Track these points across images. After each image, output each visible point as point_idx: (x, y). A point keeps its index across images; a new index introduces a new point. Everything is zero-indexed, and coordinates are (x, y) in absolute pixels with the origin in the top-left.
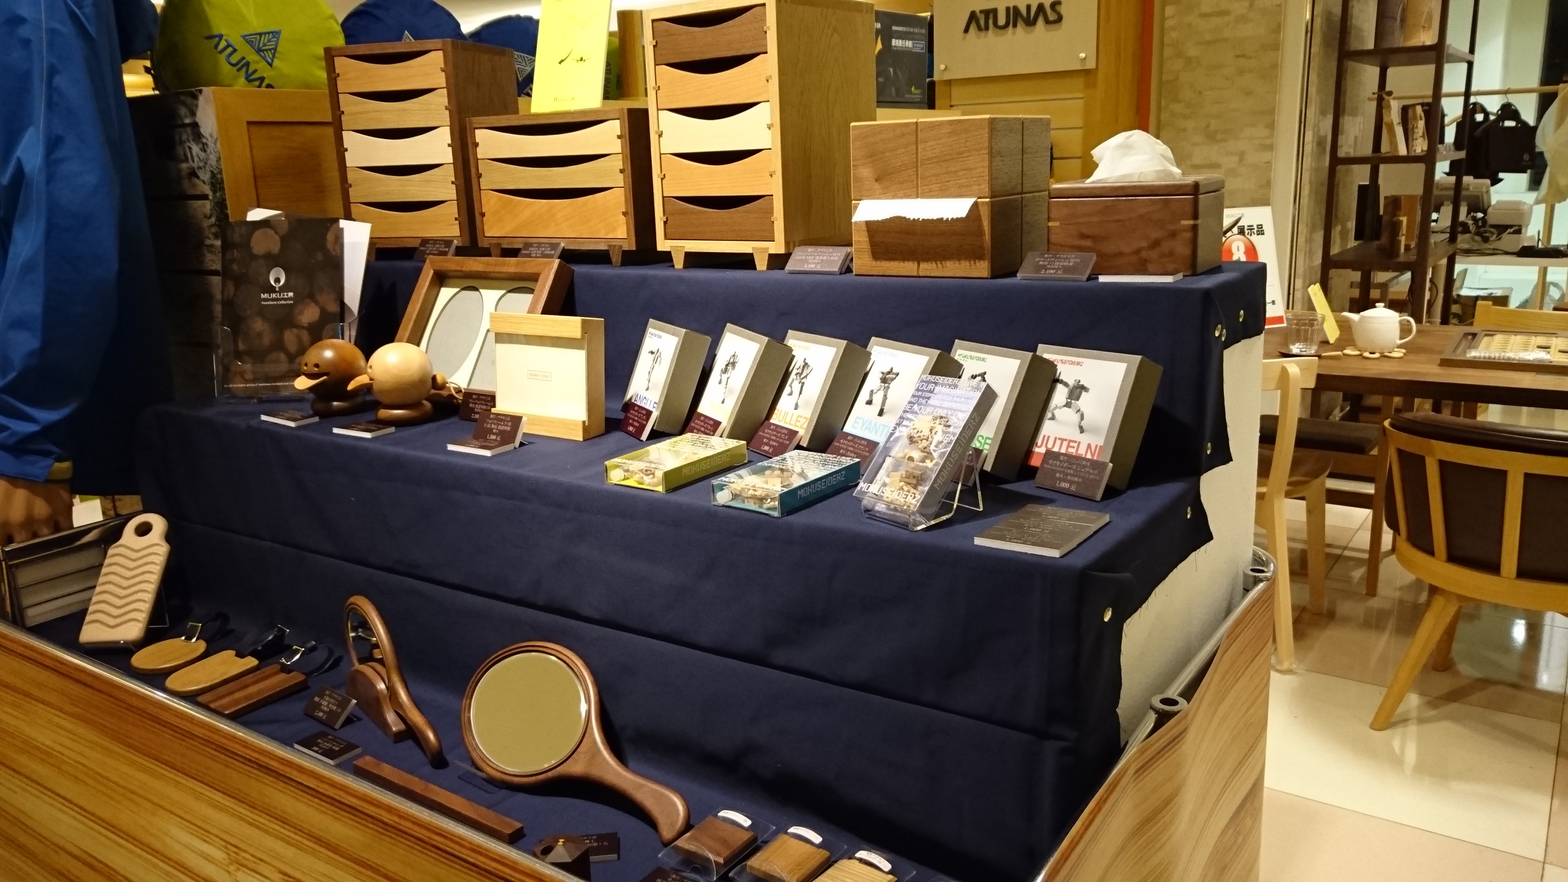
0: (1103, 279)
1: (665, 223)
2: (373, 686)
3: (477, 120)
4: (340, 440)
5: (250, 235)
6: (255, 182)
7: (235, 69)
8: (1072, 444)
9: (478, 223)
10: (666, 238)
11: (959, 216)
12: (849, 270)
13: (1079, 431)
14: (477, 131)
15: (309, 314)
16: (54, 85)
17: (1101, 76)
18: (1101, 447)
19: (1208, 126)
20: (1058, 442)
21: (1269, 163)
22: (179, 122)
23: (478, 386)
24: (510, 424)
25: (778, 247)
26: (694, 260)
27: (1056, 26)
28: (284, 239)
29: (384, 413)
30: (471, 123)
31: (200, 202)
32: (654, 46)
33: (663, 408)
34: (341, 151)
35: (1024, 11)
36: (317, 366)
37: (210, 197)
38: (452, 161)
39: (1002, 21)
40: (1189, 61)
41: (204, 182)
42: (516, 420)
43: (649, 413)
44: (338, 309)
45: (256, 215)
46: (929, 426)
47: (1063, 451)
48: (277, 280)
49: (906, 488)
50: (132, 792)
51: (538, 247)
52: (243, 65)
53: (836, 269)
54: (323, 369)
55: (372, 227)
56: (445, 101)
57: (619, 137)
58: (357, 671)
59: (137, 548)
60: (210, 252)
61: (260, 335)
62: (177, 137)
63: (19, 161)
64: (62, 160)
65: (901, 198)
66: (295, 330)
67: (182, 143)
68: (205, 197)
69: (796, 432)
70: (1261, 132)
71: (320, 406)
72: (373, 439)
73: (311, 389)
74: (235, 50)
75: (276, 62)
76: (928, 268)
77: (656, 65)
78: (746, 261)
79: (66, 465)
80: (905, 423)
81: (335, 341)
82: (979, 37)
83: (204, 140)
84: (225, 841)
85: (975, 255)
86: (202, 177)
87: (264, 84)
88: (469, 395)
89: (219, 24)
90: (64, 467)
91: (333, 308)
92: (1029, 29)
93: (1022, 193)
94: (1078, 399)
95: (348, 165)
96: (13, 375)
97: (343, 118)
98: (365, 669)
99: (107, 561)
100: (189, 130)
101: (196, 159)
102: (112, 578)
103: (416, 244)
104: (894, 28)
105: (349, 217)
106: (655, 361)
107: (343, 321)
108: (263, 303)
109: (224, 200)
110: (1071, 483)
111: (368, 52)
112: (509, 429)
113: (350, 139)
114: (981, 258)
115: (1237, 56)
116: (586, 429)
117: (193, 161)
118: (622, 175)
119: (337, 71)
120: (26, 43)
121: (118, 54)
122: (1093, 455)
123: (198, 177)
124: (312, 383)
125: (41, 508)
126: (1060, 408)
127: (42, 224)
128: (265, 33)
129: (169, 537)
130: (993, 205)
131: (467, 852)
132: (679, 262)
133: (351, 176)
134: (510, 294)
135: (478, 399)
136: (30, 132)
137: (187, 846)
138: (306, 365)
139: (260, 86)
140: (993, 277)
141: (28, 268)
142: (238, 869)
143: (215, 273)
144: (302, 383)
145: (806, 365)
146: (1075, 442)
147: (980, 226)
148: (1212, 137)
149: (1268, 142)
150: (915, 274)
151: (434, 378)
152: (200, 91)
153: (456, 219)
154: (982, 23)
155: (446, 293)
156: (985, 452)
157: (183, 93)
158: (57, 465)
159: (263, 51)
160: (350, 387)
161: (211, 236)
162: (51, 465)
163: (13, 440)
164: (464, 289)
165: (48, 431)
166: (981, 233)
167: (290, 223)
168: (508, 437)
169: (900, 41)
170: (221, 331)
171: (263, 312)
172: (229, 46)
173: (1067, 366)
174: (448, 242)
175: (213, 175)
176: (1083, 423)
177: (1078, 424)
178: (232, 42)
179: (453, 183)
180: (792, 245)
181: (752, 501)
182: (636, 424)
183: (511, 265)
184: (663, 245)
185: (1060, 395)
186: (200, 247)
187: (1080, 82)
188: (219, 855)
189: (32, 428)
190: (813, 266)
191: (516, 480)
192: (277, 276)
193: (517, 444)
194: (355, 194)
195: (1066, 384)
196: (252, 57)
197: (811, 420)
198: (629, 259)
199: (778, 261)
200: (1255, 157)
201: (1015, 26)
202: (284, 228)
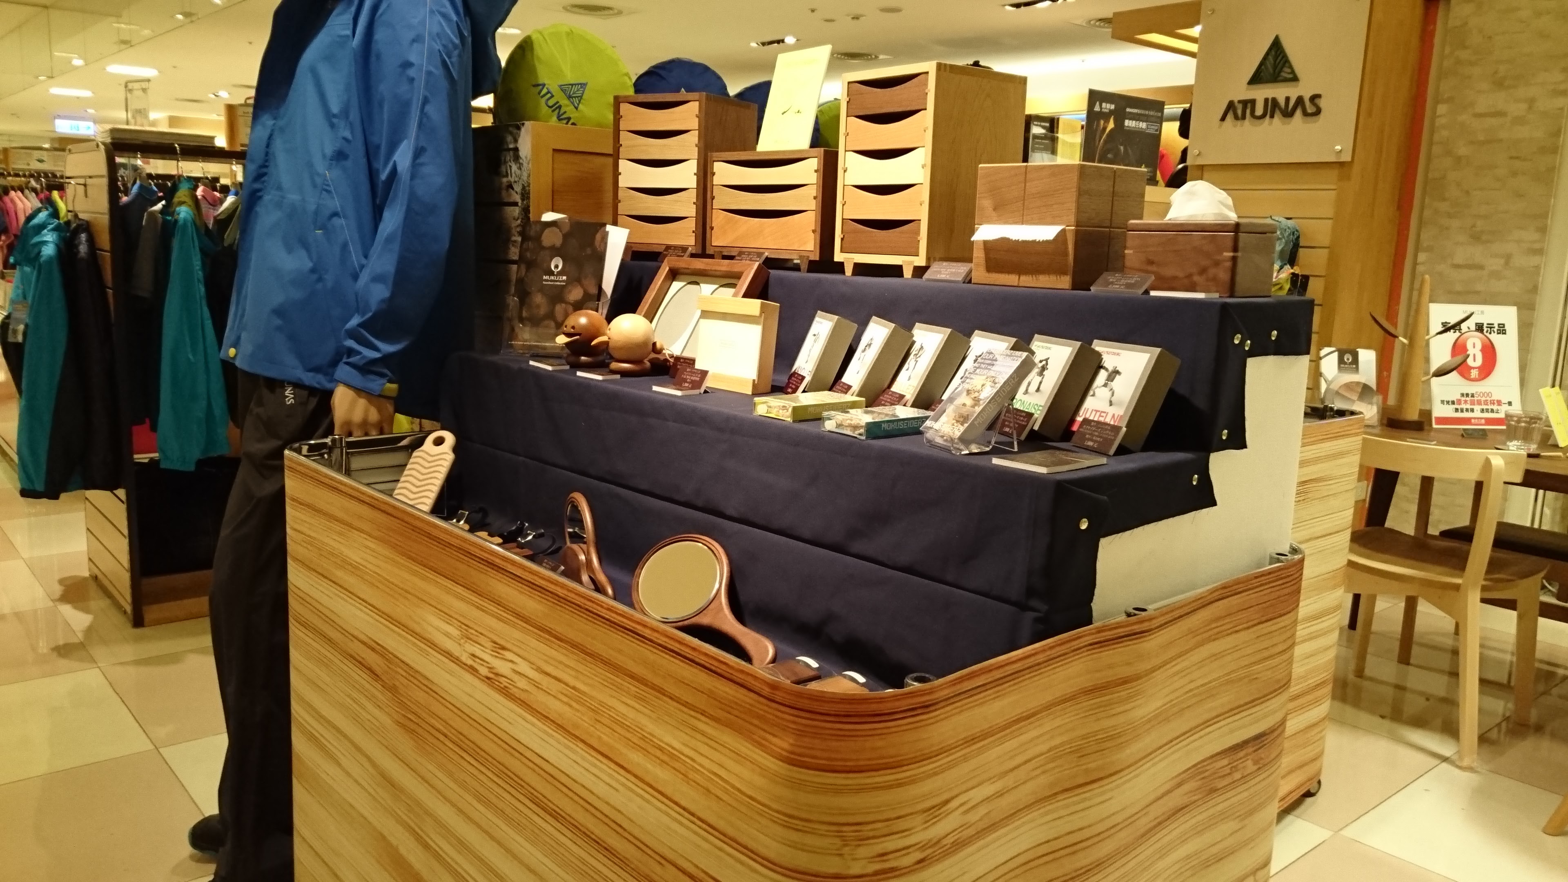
0: (1153, 293)
1: (842, 239)
2: (576, 556)
3: (715, 154)
4: (580, 380)
5: (542, 232)
6: (553, 196)
7: (551, 110)
8: (1102, 414)
9: (708, 235)
10: (842, 251)
11: (1048, 239)
12: (970, 282)
13: (1109, 404)
14: (715, 163)
15: (576, 294)
16: (425, 111)
17: (1356, 169)
18: (1121, 416)
19: (1474, 226)
20: (1094, 413)
21: (1538, 268)
22: (506, 147)
23: (687, 354)
24: (699, 376)
25: (921, 261)
26: (861, 269)
27: (1314, 118)
28: (566, 237)
29: (614, 365)
30: (712, 157)
31: (512, 208)
32: (848, 102)
33: (814, 375)
34: (616, 174)
35: (1282, 102)
36: (573, 327)
37: (520, 204)
38: (695, 186)
39: (1259, 111)
40: (1459, 159)
41: (517, 193)
42: (704, 374)
43: (803, 378)
44: (597, 292)
45: (549, 217)
46: (982, 383)
47: (1096, 419)
48: (557, 267)
49: (956, 424)
50: (406, 591)
51: (749, 255)
52: (557, 107)
53: (960, 279)
54: (577, 331)
55: (630, 234)
56: (696, 140)
57: (816, 171)
58: (568, 547)
59: (432, 453)
60: (513, 245)
61: (538, 307)
62: (503, 158)
63: (395, 161)
64: (422, 164)
65: (1011, 224)
66: (563, 305)
67: (505, 162)
68: (515, 204)
69: (904, 396)
70: (1530, 235)
71: (572, 359)
72: (603, 381)
73: (567, 344)
74: (552, 96)
75: (581, 107)
76: (1027, 280)
77: (847, 116)
78: (896, 271)
79: (394, 386)
80: (968, 381)
81: (590, 312)
82: (1235, 126)
83: (521, 161)
84: (460, 622)
85: (1061, 271)
86: (515, 189)
87: (570, 123)
88: (678, 359)
89: (544, 76)
90: (392, 388)
91: (594, 291)
92: (1287, 120)
93: (1110, 227)
94: (1112, 381)
95: (620, 185)
96: (370, 314)
97: (621, 149)
98: (575, 547)
99: (411, 460)
100: (511, 153)
101: (513, 175)
102: (414, 473)
103: (661, 249)
104: (1128, 110)
105: (615, 223)
106: (815, 341)
107: (599, 300)
108: (544, 283)
109: (529, 207)
110: (1095, 441)
111: (645, 100)
112: (698, 379)
113: (624, 165)
114: (1064, 273)
115: (1511, 158)
116: (755, 386)
117: (511, 176)
118: (815, 201)
119: (621, 114)
120: (412, 80)
121: (471, 94)
122: (1115, 422)
123: (513, 189)
124: (567, 340)
125: (374, 415)
126: (1100, 387)
127: (404, 208)
128: (575, 85)
129: (456, 449)
130: (1077, 233)
131: (604, 611)
132: (849, 270)
133: (621, 194)
134: (721, 288)
135: (684, 362)
136: (405, 142)
137: (437, 629)
138: (566, 327)
139: (567, 123)
140: (1073, 289)
141: (389, 240)
142: (466, 641)
143: (514, 262)
144: (562, 340)
145: (922, 348)
146: (1105, 412)
147: (1066, 248)
148: (1476, 238)
149: (1537, 246)
150: (1016, 284)
151: (654, 344)
152: (523, 124)
153: (693, 232)
154: (1239, 112)
155: (676, 285)
156: (1036, 416)
157: (511, 125)
158: (388, 385)
159: (572, 97)
160: (593, 343)
161: (516, 234)
162: (384, 384)
163: (361, 363)
164: (690, 283)
165: (386, 359)
166: (1066, 254)
167: (571, 226)
168: (697, 385)
169: (1134, 122)
170: (513, 301)
171: (542, 289)
172: (548, 92)
173: (1111, 356)
174: (684, 249)
175: (524, 188)
176: (1113, 399)
177: (1109, 398)
178: (552, 90)
179: (694, 203)
180: (932, 259)
181: (849, 429)
182: (794, 387)
183: (724, 265)
184: (838, 257)
185: (1102, 376)
186: (507, 241)
187: (1334, 173)
188: (455, 632)
189: (377, 355)
190: (944, 276)
191: (694, 410)
192: (557, 264)
193: (702, 391)
194: (622, 208)
195: (1107, 370)
196: (564, 102)
197: (917, 387)
198: (814, 267)
199: (919, 271)
200: (1521, 261)
201: (1272, 116)
202: (566, 229)
